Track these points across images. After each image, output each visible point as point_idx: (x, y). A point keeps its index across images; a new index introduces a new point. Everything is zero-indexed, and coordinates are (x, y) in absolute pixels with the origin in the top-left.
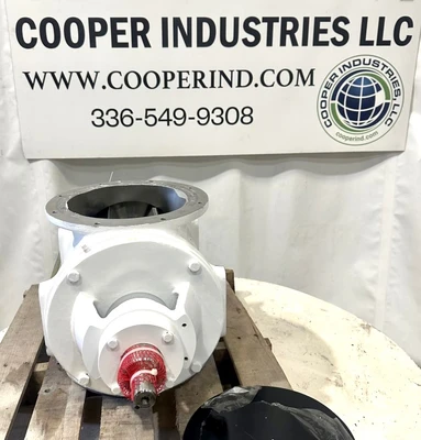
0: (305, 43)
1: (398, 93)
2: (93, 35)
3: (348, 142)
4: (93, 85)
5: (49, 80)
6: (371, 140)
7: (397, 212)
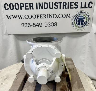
0: (68, 8)
2: (21, 7)
3: (78, 30)
4: (21, 18)
5: (12, 17)
6: (83, 30)
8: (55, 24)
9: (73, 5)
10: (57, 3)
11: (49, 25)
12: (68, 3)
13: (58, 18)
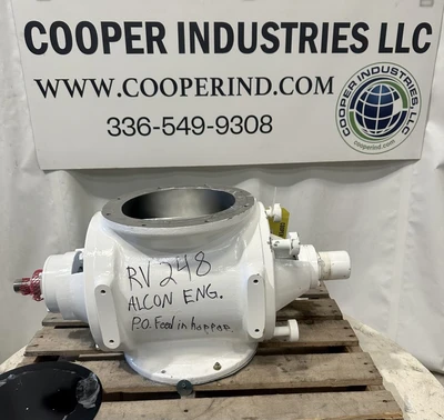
0: (324, 50)
1: (415, 101)
2: (107, 40)
3: (365, 150)
4: (108, 92)
5: (62, 87)
6: (388, 148)
7: (411, 219)
8: (264, 124)
9: (344, 38)
10: (275, 27)
11: (237, 129)
12: (326, 26)
13: (275, 93)
